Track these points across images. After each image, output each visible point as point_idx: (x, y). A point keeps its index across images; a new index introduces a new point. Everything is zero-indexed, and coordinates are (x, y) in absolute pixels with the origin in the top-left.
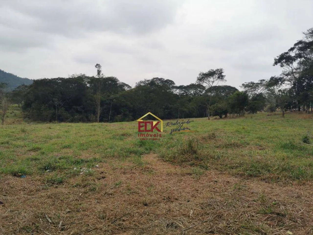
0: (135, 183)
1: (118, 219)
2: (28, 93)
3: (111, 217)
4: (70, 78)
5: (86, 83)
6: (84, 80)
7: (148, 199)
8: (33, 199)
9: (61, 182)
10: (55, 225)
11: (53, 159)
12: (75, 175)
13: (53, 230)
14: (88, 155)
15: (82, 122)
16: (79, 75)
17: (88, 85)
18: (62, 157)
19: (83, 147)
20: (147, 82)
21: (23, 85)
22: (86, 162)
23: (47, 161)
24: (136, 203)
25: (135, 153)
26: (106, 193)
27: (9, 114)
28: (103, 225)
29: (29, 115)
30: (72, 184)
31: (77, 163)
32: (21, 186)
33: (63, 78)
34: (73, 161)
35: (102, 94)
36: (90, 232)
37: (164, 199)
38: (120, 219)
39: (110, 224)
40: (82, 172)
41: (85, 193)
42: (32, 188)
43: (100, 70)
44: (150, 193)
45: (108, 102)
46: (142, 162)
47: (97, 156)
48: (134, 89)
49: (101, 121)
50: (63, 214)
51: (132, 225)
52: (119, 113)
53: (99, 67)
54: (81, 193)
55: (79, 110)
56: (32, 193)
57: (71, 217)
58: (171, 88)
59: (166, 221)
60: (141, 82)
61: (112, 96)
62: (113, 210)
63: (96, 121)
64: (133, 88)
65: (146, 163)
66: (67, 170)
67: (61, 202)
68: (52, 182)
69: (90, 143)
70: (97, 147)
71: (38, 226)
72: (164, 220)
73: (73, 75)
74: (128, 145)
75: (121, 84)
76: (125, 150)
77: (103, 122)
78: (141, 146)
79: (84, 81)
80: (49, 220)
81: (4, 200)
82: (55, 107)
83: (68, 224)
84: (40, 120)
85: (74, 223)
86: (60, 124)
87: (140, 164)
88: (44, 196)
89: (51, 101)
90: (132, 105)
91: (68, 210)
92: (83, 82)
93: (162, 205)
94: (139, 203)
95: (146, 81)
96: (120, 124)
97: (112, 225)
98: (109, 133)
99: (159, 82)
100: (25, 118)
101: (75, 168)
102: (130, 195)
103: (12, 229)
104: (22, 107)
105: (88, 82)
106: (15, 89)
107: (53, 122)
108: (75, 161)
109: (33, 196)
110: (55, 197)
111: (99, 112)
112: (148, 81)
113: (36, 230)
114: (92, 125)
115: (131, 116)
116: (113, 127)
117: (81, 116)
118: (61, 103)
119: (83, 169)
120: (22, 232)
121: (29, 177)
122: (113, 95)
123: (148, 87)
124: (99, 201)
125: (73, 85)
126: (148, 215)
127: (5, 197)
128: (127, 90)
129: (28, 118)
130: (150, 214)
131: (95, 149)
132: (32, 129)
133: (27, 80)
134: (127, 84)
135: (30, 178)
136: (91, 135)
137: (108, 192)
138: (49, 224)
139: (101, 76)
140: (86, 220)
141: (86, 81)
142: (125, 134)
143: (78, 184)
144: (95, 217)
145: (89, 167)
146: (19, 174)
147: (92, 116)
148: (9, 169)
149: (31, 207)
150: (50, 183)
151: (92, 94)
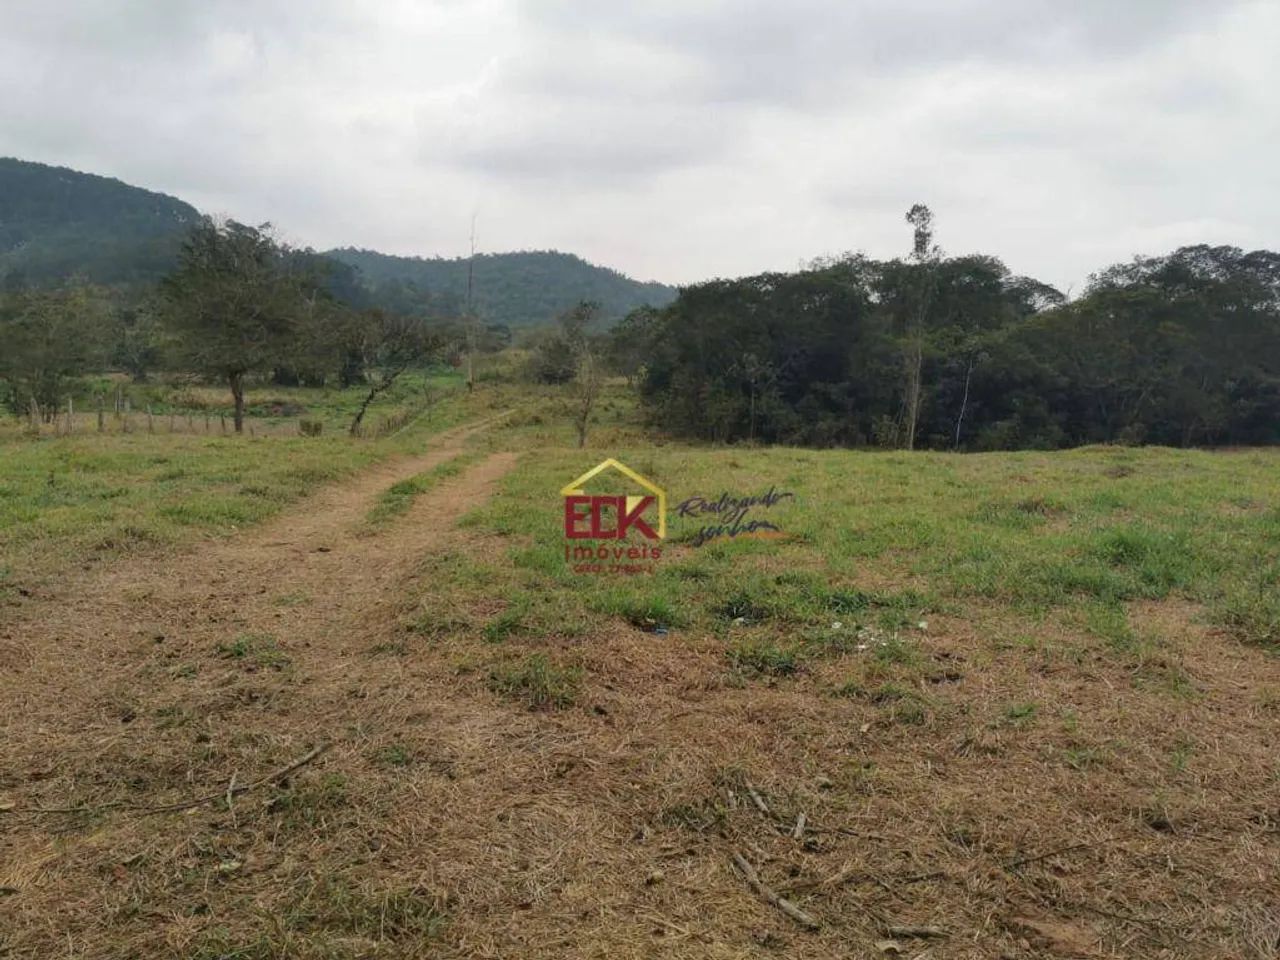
0: (1099, 720)
1: (1033, 860)
2: (660, 337)
3: (1002, 845)
4: (804, 274)
5: (867, 288)
6: (857, 276)
7: (1172, 802)
8: (699, 717)
9: (787, 670)
10: (782, 825)
11: (756, 580)
12: (839, 648)
13: (776, 841)
14: (879, 579)
15: (844, 447)
16: (841, 260)
17: (874, 298)
18: (785, 577)
19: (863, 544)
20: (1144, 269)
21: (647, 308)
22: (878, 605)
23: (736, 587)
24: (1113, 812)
25: (1095, 589)
26: (968, 742)
27: (598, 410)
28: (968, 869)
29: (660, 418)
30: (829, 682)
31: (842, 604)
32: (658, 664)
33: (780, 275)
34: (828, 597)
35: (930, 333)
36: (916, 884)
37: (1257, 818)
38: (1042, 862)
39: (998, 870)
40: (864, 641)
41: (883, 725)
42: (692, 677)
43: (927, 231)
44: (1178, 778)
45: (954, 365)
46: (1129, 635)
47: (920, 586)
48: (1079, 303)
49: (921, 444)
50: (805, 790)
51: (1097, 899)
52: (1005, 413)
53: (924, 219)
54: (866, 722)
55: (834, 397)
56: (693, 693)
57: (838, 806)
58: (1274, 291)
59: (1272, 919)
60: (1114, 271)
61: (973, 341)
62: (1005, 817)
63: (901, 444)
64: (1075, 302)
65: (1148, 640)
66: (806, 629)
67: (795, 743)
68: (759, 665)
69: (888, 530)
70: (918, 548)
71: (724, 817)
72: (1263, 914)
73: (818, 259)
74: (1057, 552)
75: (1016, 286)
76: (1042, 573)
77: (931, 450)
78: (1120, 561)
79: (856, 281)
80: (759, 800)
81: (607, 701)
82: (747, 389)
83: (830, 832)
84: (698, 435)
85: (850, 834)
86: (765, 451)
87: (1121, 642)
88: (735, 710)
89: (735, 365)
90: (1066, 379)
91: (825, 779)
92: (855, 286)
93: (1246, 841)
94: (1125, 811)
95: (1139, 264)
96: (1011, 459)
97: (1008, 877)
98: (964, 497)
99: (1211, 264)
100: (648, 424)
101: (837, 625)
102: (1079, 771)
103: (642, 805)
104: (640, 387)
105: (875, 286)
106: (621, 322)
107: (741, 441)
108: (835, 597)
109: (696, 706)
110: (774, 721)
111: (915, 405)
112: (1151, 263)
113: (717, 828)
114: (890, 461)
115: (1056, 428)
116: (977, 470)
117: (842, 423)
118: (769, 372)
119: (865, 631)
120: (672, 824)
121: (678, 634)
122: (979, 333)
123: (1151, 291)
124: (941, 768)
125: (817, 298)
126: (1174, 874)
127: (611, 693)
128: (1046, 309)
129: (659, 425)
130: (1182, 871)
131: (911, 558)
132: (676, 468)
133: (656, 287)
134: (1045, 283)
135: (684, 638)
136: (887, 501)
137: (979, 740)
138: (761, 816)
139: (929, 256)
140: (897, 834)
141: (865, 279)
142: (1037, 504)
143: (852, 685)
144: (933, 829)
145: (891, 628)
146: (648, 620)
147: (884, 424)
148: (616, 599)
149: (695, 741)
150: (751, 666)
151: (887, 332)
